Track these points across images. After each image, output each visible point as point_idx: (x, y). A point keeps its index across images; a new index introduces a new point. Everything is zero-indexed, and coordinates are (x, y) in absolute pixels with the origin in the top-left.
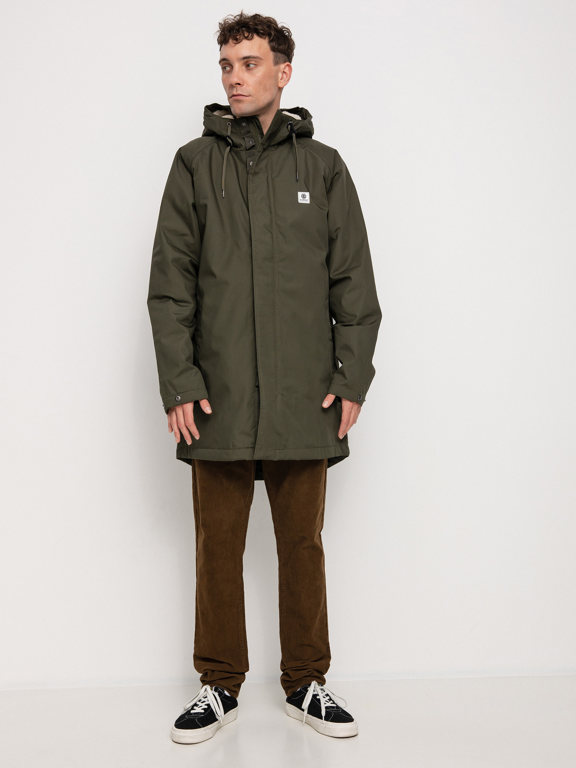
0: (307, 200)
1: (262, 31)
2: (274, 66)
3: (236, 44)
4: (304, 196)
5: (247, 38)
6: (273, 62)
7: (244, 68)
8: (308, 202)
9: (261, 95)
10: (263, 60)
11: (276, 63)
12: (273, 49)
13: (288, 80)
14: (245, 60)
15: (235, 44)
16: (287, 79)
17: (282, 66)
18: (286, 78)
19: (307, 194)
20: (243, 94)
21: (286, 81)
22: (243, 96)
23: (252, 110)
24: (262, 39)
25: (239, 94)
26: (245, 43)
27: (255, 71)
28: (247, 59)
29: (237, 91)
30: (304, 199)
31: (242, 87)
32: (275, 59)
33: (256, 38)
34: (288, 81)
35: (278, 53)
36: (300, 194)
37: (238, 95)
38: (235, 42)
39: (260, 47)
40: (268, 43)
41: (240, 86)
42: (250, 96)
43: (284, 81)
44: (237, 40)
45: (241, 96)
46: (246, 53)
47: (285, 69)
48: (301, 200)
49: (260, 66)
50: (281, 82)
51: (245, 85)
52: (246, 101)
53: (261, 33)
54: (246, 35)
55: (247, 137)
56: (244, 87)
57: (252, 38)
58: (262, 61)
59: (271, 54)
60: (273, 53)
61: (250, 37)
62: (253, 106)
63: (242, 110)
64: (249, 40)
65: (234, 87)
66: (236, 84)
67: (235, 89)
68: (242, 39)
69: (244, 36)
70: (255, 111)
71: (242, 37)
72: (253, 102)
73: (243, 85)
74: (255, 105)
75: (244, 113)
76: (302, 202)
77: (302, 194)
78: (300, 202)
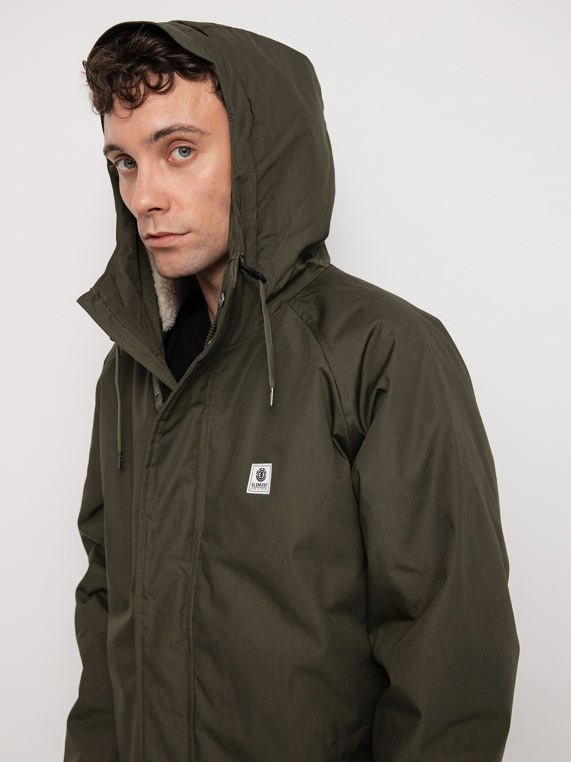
1: (191, 65)
3: (133, 109)
5: (156, 89)
7: (162, 163)
8: (267, 490)
10: (210, 133)
15: (130, 110)
19: (269, 469)
20: (171, 231)
23: (202, 264)
24: (199, 84)
25: (169, 233)
27: (192, 166)
29: (155, 226)
31: (167, 215)
33: (181, 83)
36: (255, 469)
37: (162, 235)
38: (128, 105)
39: (196, 103)
41: (160, 212)
42: (189, 232)
44: (131, 99)
45: (172, 238)
46: (161, 124)
49: (204, 151)
51: (174, 207)
52: (182, 247)
53: (191, 69)
54: (153, 84)
56: (171, 214)
57: (171, 87)
58: (205, 138)
61: (164, 84)
62: (203, 254)
63: (178, 267)
64: (165, 92)
65: (148, 217)
66: (150, 210)
67: (151, 221)
68: (145, 95)
69: (147, 85)
70: (209, 264)
71: (143, 88)
72: (202, 244)
73: (168, 210)
74: (207, 249)
75: (184, 272)
76: (255, 490)
77: (260, 470)
78: (252, 490)
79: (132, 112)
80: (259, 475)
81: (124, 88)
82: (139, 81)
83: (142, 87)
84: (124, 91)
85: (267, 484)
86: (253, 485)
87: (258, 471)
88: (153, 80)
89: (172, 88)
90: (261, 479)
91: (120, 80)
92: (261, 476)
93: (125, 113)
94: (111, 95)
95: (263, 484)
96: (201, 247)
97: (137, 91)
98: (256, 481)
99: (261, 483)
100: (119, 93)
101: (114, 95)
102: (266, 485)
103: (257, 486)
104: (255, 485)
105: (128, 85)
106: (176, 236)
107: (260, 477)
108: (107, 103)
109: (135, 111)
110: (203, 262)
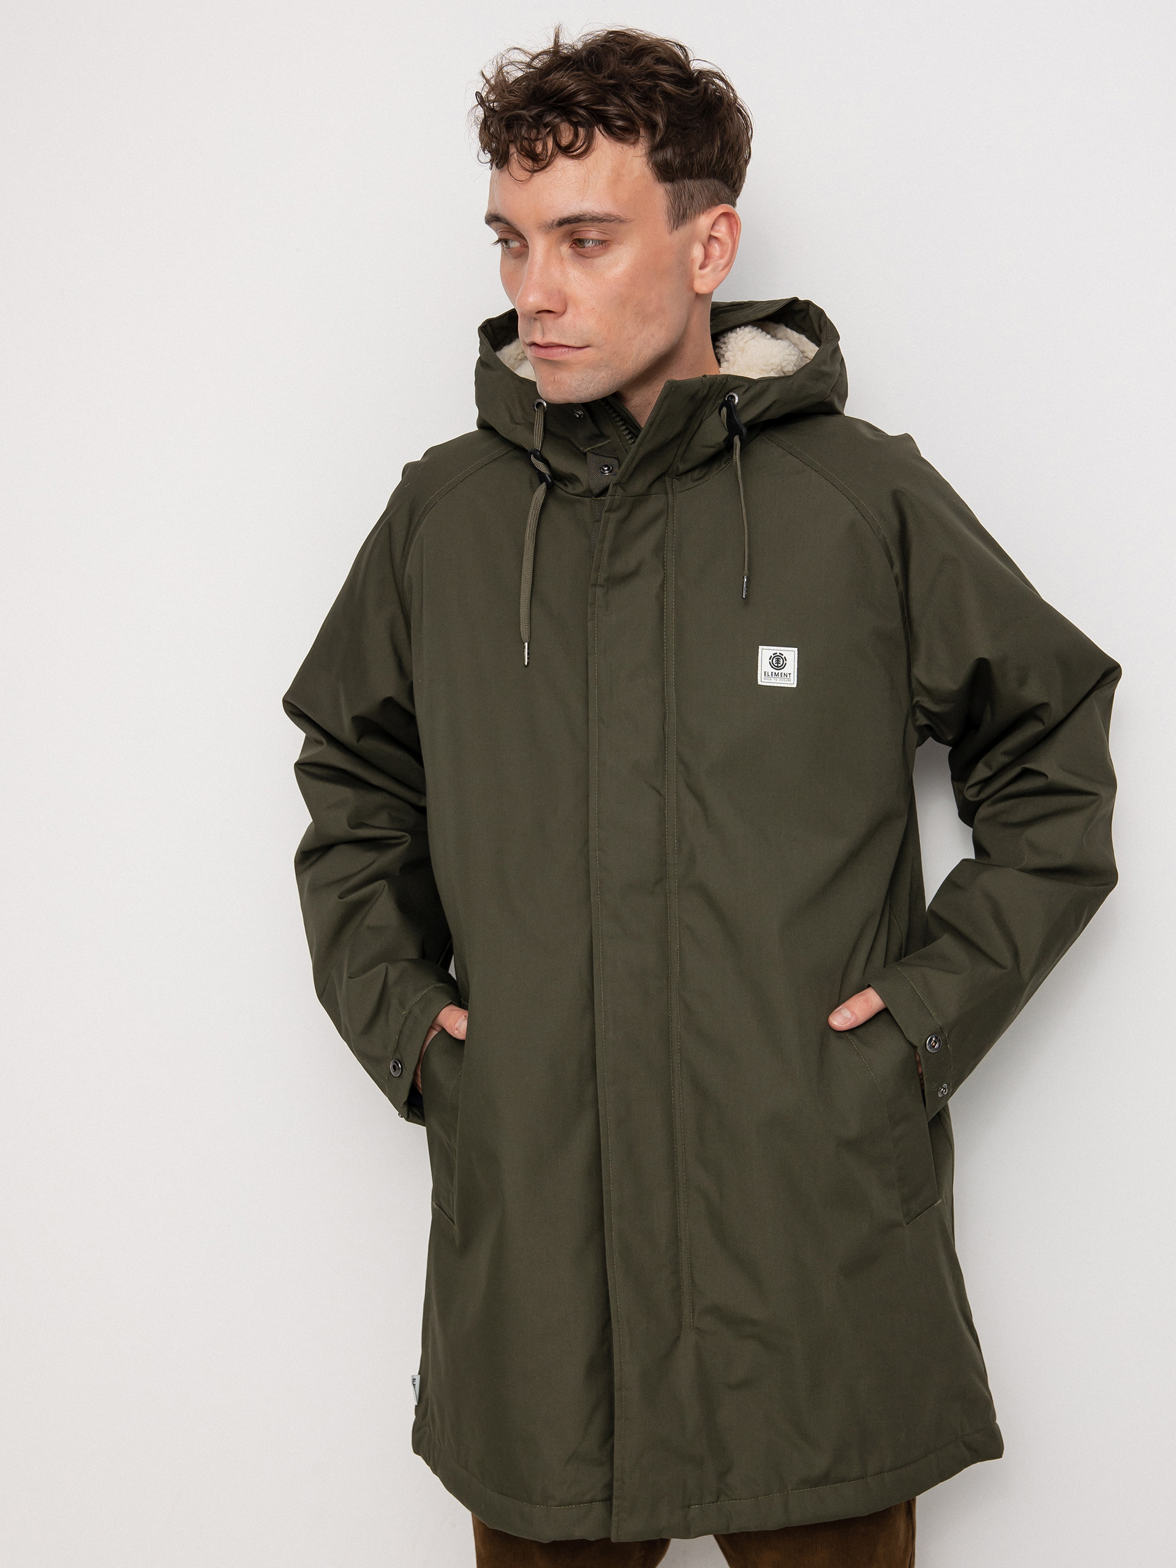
0: (788, 677)
1: (620, 123)
2: (671, 233)
3: (534, 171)
4: (778, 662)
5: (566, 151)
6: (666, 218)
7: (565, 249)
8: (792, 682)
9: (629, 339)
10: (631, 221)
11: (680, 216)
12: (665, 172)
13: (729, 264)
14: (566, 227)
15: (530, 172)
16: (723, 262)
17: (704, 221)
18: (721, 257)
19: (791, 655)
20: (564, 342)
21: (721, 268)
22: (566, 349)
23: (600, 389)
24: (625, 147)
25: (553, 343)
26: (564, 169)
27: (603, 261)
28: (573, 224)
29: (543, 333)
30: (777, 672)
31: (560, 320)
32: (673, 207)
33: (604, 146)
34: (728, 268)
35: (687, 182)
36: (765, 653)
37: (551, 345)
38: (529, 164)
39: (616, 178)
40: (645, 159)
41: (551, 315)
42: (589, 346)
43: (714, 270)
44: (533, 156)
45: (560, 350)
46: (568, 206)
47: (716, 228)
48: (765, 675)
49: (620, 244)
50: (702, 276)
51: (570, 311)
52: (577, 363)
53: (619, 128)
54: (565, 141)
55: (593, 452)
56: (568, 318)
57: (587, 150)
58: (624, 227)
59: (659, 195)
60: (668, 186)
61: (579, 144)
62: (604, 377)
63: (566, 389)
64: (578, 157)
65: (535, 319)
66: (539, 312)
67: (538, 325)
68: (552, 155)
69: (557, 144)
70: (610, 390)
71: (552, 146)
72: (604, 365)
73: (564, 313)
74: (610, 372)
75: (574, 397)
76: (770, 681)
77: (774, 654)
78: (765, 681)
79: (531, 176)
80: (774, 662)
81: (526, 139)
82: (548, 133)
83: (550, 144)
84: (526, 143)
85: (790, 674)
86: (767, 675)
87: (771, 657)
88: (566, 138)
89: (588, 153)
90: (778, 667)
91: (523, 131)
92: (778, 663)
93: (523, 175)
94: (508, 148)
95: (783, 674)
96: (601, 368)
97: (543, 149)
98: (771, 670)
99: (780, 672)
100: (518, 145)
101: (513, 150)
102: (788, 675)
103: (773, 675)
104: (770, 674)
105: (533, 136)
106: (570, 349)
107: (776, 665)
108: (501, 156)
109: (536, 174)
110: (602, 387)
